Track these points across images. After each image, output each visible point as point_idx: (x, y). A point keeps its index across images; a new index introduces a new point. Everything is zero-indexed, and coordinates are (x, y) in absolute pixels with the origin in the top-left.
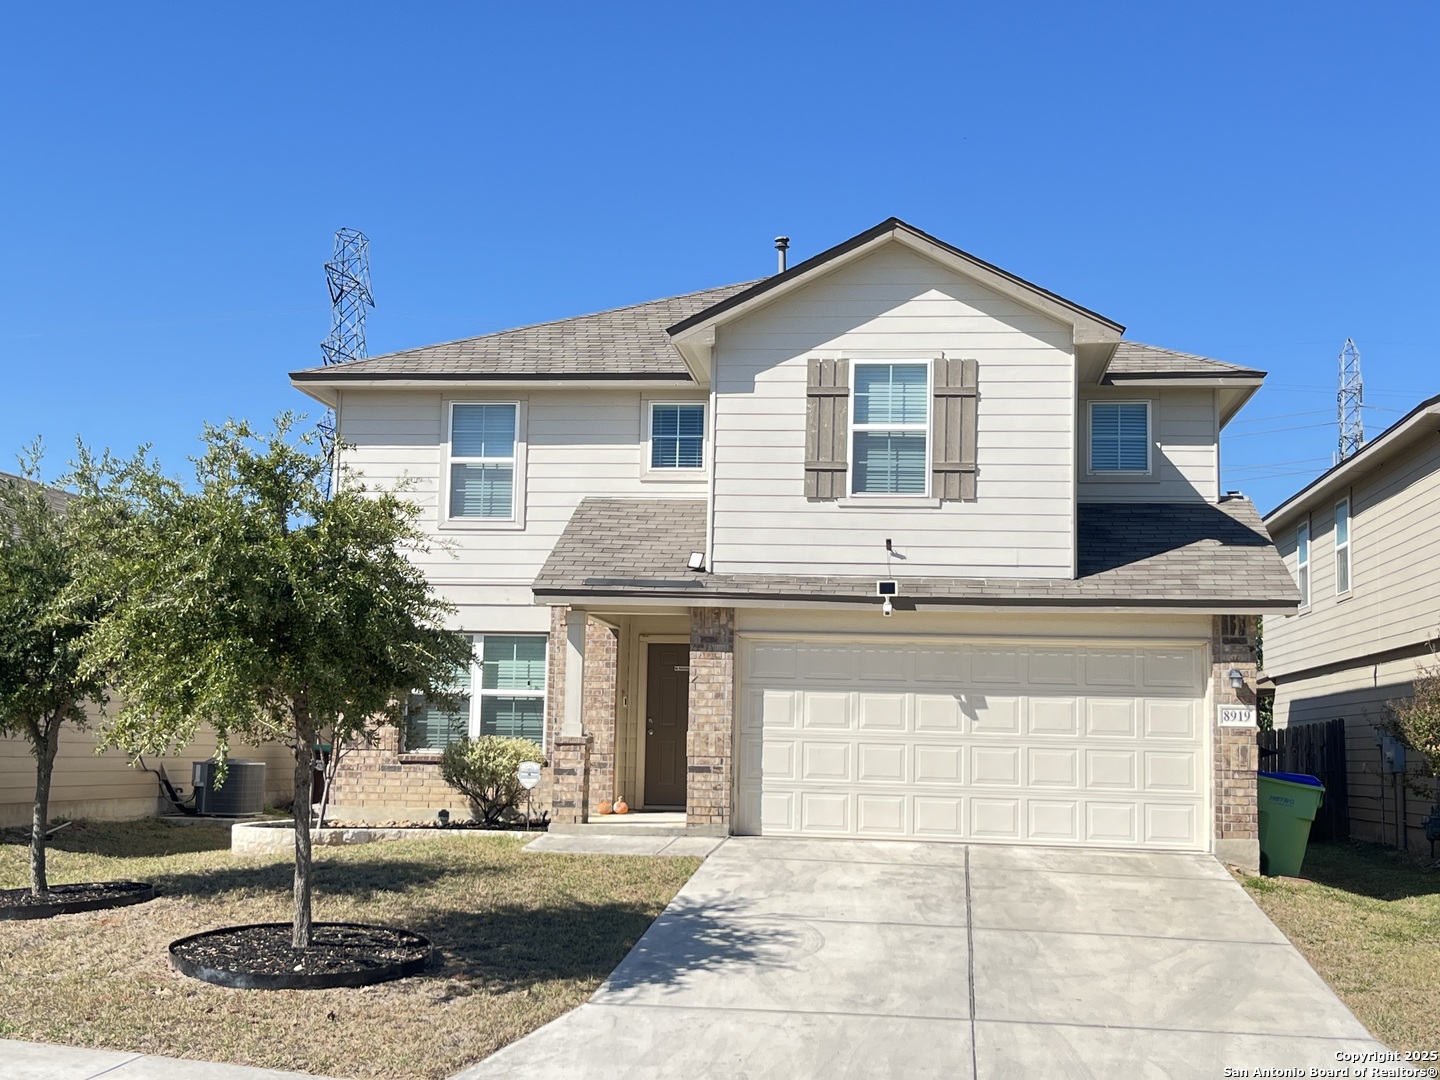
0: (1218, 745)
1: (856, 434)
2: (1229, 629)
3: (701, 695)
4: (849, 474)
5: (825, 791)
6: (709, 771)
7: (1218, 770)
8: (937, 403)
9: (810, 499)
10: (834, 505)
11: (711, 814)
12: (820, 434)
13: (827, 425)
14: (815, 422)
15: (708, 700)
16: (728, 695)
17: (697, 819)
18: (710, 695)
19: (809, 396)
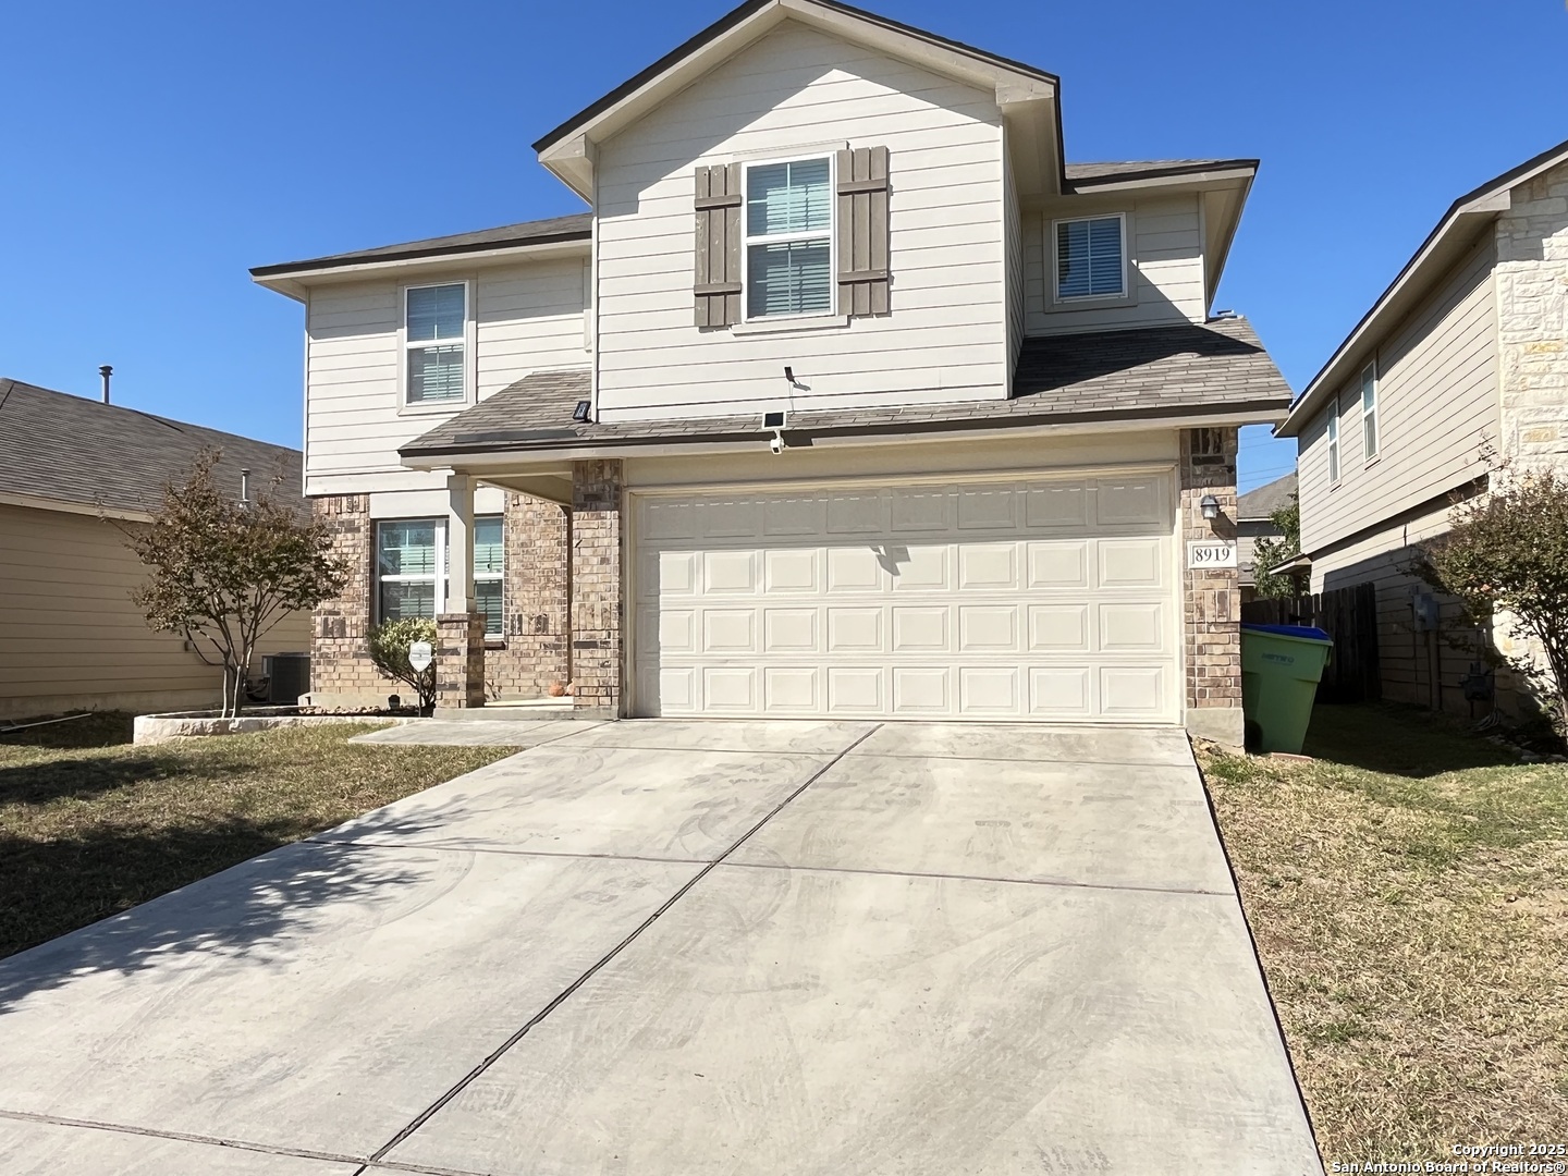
0: (1188, 592)
1: (751, 249)
2: (1201, 446)
3: (586, 561)
4: (744, 296)
5: (728, 665)
6: (596, 647)
7: (1189, 622)
8: (842, 203)
9: (703, 329)
10: (726, 335)
11: (599, 694)
12: (712, 251)
13: (718, 242)
14: (706, 239)
15: (593, 566)
16: (614, 560)
17: (584, 701)
18: (595, 560)
19: (697, 209)
